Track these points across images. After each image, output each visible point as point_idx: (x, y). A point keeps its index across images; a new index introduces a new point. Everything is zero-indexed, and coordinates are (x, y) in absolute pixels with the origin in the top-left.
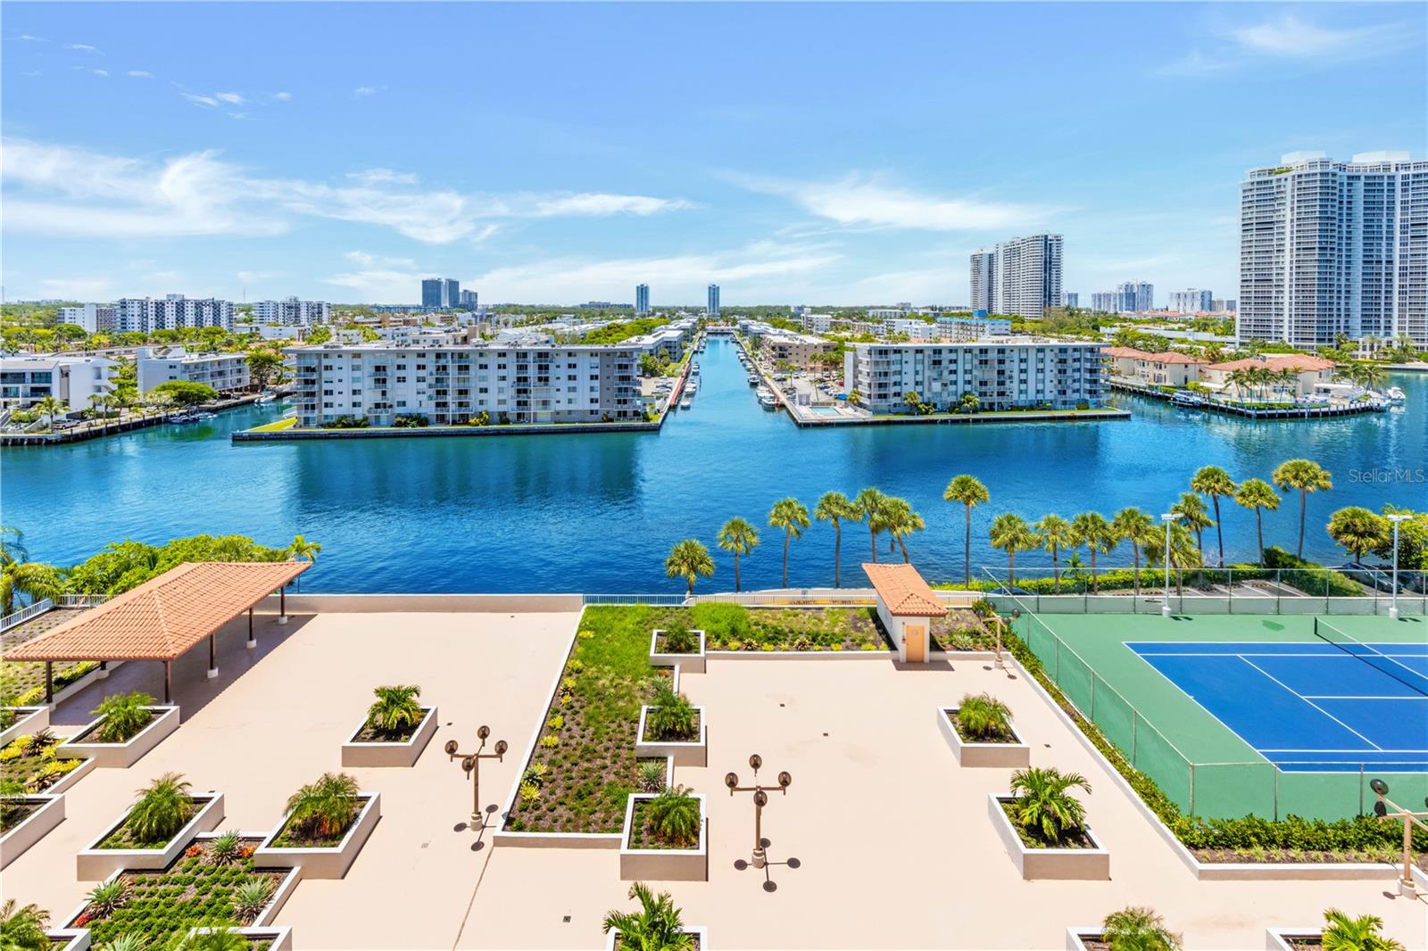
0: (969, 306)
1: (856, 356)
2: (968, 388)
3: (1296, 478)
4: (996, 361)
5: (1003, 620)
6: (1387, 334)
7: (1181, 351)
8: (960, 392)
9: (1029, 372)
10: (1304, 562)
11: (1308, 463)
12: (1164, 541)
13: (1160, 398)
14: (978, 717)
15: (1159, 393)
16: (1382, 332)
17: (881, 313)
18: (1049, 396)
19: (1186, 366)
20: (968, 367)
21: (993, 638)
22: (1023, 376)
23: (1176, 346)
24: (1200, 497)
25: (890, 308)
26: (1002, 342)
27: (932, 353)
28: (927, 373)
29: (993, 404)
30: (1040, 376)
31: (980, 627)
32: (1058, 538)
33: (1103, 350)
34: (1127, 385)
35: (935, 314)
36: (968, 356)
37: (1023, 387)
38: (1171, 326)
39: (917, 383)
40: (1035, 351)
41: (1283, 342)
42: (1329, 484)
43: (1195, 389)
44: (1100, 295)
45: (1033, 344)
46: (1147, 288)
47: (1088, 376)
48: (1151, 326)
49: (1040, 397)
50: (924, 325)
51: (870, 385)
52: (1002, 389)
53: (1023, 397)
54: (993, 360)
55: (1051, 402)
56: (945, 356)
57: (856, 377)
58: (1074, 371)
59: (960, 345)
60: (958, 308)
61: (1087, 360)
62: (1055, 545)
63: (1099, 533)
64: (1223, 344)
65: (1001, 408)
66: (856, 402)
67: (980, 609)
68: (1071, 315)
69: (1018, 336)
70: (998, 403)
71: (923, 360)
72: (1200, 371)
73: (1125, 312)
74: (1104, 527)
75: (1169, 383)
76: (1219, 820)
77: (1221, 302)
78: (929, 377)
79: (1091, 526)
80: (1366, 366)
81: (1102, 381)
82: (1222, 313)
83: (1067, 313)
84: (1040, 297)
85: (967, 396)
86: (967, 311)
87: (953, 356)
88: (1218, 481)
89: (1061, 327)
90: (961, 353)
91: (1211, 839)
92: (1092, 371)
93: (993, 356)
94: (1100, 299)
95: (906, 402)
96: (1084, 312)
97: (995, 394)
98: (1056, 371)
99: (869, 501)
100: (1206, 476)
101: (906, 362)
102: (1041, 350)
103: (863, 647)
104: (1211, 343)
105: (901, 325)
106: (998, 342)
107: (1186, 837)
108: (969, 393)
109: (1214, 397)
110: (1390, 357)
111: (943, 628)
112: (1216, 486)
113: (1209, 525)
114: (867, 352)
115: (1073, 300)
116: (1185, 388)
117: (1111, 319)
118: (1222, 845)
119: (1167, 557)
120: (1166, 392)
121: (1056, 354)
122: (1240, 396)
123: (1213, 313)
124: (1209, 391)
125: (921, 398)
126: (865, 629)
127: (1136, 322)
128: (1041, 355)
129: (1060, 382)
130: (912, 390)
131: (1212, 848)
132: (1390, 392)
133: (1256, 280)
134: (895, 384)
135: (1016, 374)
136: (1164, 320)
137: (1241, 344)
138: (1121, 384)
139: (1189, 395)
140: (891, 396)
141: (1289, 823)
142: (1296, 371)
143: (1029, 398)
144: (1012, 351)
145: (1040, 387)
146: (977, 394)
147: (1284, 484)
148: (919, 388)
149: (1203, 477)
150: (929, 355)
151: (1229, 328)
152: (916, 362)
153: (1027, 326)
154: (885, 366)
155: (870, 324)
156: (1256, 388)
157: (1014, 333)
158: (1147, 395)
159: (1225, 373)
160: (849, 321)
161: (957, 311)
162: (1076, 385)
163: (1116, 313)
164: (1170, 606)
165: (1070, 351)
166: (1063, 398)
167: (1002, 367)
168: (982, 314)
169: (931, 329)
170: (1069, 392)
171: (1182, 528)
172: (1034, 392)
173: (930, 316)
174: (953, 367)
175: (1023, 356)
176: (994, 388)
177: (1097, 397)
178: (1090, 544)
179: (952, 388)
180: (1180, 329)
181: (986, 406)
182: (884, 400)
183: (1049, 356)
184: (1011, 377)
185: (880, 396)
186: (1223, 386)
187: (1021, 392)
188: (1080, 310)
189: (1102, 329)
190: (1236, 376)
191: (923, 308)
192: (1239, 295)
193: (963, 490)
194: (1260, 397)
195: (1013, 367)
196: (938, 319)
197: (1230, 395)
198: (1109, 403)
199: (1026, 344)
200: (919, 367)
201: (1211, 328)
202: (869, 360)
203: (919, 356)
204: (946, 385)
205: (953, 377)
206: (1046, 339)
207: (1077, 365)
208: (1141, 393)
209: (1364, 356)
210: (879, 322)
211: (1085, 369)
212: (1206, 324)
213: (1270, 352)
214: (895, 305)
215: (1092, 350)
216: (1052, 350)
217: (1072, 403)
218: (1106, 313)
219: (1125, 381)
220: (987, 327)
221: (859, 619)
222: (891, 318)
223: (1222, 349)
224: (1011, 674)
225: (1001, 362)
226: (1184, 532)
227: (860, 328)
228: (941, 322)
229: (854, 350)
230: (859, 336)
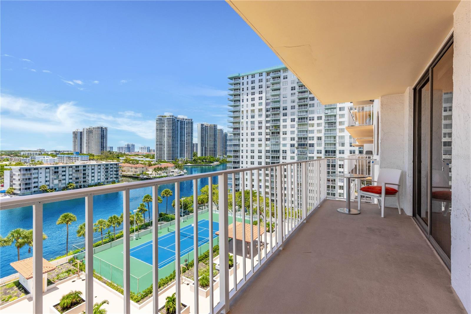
0: (72, 151)
1: (11, 172)
2: (71, 181)
3: (165, 194)
4: (82, 170)
5: (80, 261)
6: (184, 158)
7: (142, 164)
8: (67, 182)
9: (95, 173)
10: (167, 215)
11: (168, 189)
12: (134, 218)
13: (136, 177)
14: (68, 301)
15: (136, 176)
16: (183, 157)
17: (28, 153)
18: (102, 181)
19: (143, 168)
20: (71, 173)
21: (77, 269)
22: (93, 175)
23: (141, 162)
24: (144, 203)
25: (32, 151)
26: (85, 163)
27: (54, 169)
28: (52, 177)
29: (81, 185)
30: (99, 174)
31: (72, 268)
32: (103, 226)
33: (120, 164)
34: (127, 175)
35: (56, 154)
36: (71, 169)
37: (93, 178)
38: (139, 157)
39: (46, 181)
40: (97, 166)
41: (165, 160)
42: (172, 194)
43: (145, 174)
44: (120, 147)
45: (97, 163)
46: (133, 146)
47: (115, 173)
48: (134, 157)
49: (99, 181)
50: (51, 158)
51: (20, 185)
52: (85, 180)
53: (93, 182)
54: (81, 170)
55: (103, 182)
56: (60, 170)
57: (11, 181)
58: (111, 171)
59: (67, 165)
60: (67, 151)
61: (115, 168)
62: (101, 229)
63: (116, 221)
64: (152, 161)
65: (84, 187)
66: (11, 193)
67: (71, 261)
68: (111, 154)
69: (91, 161)
70: (83, 185)
71: (50, 172)
72: (146, 169)
73: (127, 153)
74: (117, 219)
75: (138, 173)
76: (145, 290)
77: (152, 150)
78: (52, 178)
79: (113, 219)
80: (180, 165)
81: (120, 174)
82: (152, 153)
83: (109, 153)
84: (100, 148)
85: (70, 184)
86: (71, 152)
87: (64, 169)
88: (149, 198)
89: (107, 158)
90: (67, 168)
91: (143, 296)
92: (116, 171)
93: (81, 168)
94: (120, 149)
95: (40, 189)
96: (115, 153)
97: (82, 182)
98: (105, 172)
99: (15, 235)
100: (146, 197)
101: (41, 173)
102: (99, 165)
103: (10, 300)
104: (149, 161)
105: (38, 158)
106: (83, 163)
107: (136, 300)
108: (71, 183)
109: (150, 176)
110: (184, 163)
111: (54, 275)
112: (148, 200)
113: (146, 211)
114: (18, 170)
115: (111, 149)
116: (143, 174)
117: (123, 155)
118: (145, 297)
119: (135, 222)
120: (138, 176)
121: (104, 166)
122: (155, 175)
123: (150, 153)
124: (148, 174)
125: (48, 187)
126: (11, 292)
127: (130, 156)
128: (99, 167)
129: (106, 175)
130: (44, 184)
131: (143, 299)
132: (184, 171)
133: (159, 144)
134: (35, 183)
135: (90, 174)
136: (138, 155)
137: (156, 161)
138: (126, 174)
139: (143, 176)
140: (32, 188)
141: (160, 281)
142: (167, 167)
143: (95, 182)
144: (89, 166)
145: (99, 178)
146: (74, 183)
147: (163, 196)
148: (48, 183)
149: (145, 198)
150: (53, 170)
151: (153, 157)
152: (46, 173)
153: (95, 157)
154: (29, 176)
155: (22, 158)
156: (159, 172)
157: (90, 160)
158: (133, 177)
159: (152, 169)
160: (8, 157)
161: (67, 153)
162: (111, 176)
163: (124, 153)
164: (135, 237)
165: (109, 165)
166: (107, 181)
167: (85, 172)
168: (77, 153)
169: (54, 159)
170: (109, 178)
171: (139, 213)
172: (97, 179)
173: (54, 154)
174: (64, 173)
175: (93, 168)
176: (82, 180)
177: (118, 179)
178: (113, 225)
179: (64, 181)
180: (142, 157)
181: (78, 187)
182: (28, 190)
183: (102, 167)
184: (88, 175)
185: (26, 189)
186: (152, 173)
187: (92, 180)
188: (113, 152)
189: (120, 158)
190: (155, 169)
191: (51, 151)
192: (155, 148)
193: (65, 219)
194: (160, 175)
195: (89, 172)
196: (58, 156)
197: (153, 175)
198: (122, 181)
199: (94, 163)
200: (48, 175)
201: (149, 157)
202: (19, 173)
203: (48, 170)
204: (60, 181)
205: (64, 177)
206: (101, 162)
207: (111, 170)
208: (131, 177)
209: (180, 163)
210: (26, 157)
211: (114, 171)
212: (148, 156)
213: (162, 163)
214: (36, 150)
215: (116, 164)
216: (103, 165)
217: (110, 182)
218: (122, 153)
219: (127, 174)
220: (79, 158)
221: (8, 289)
222: (34, 155)
223: (152, 163)
224: (83, 279)
225: (84, 170)
226: (140, 215)
227: (15, 160)
228: (59, 157)
229: (11, 169)
230: (14, 163)
